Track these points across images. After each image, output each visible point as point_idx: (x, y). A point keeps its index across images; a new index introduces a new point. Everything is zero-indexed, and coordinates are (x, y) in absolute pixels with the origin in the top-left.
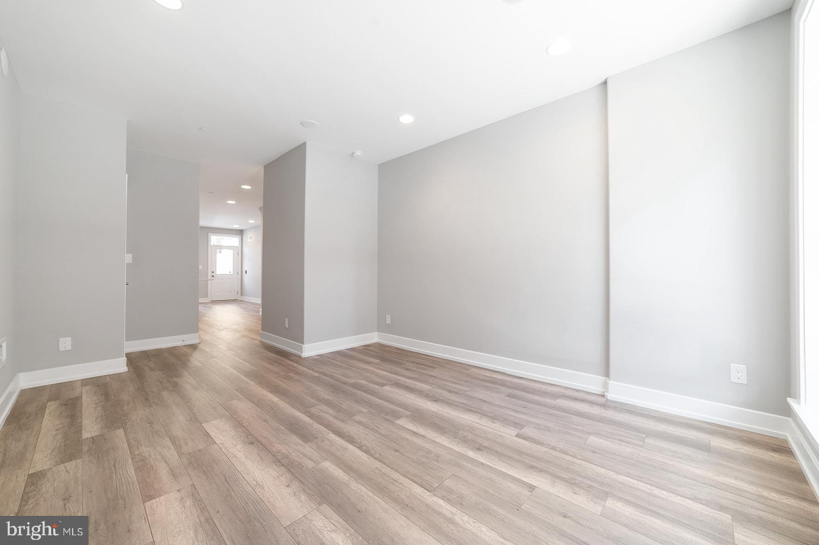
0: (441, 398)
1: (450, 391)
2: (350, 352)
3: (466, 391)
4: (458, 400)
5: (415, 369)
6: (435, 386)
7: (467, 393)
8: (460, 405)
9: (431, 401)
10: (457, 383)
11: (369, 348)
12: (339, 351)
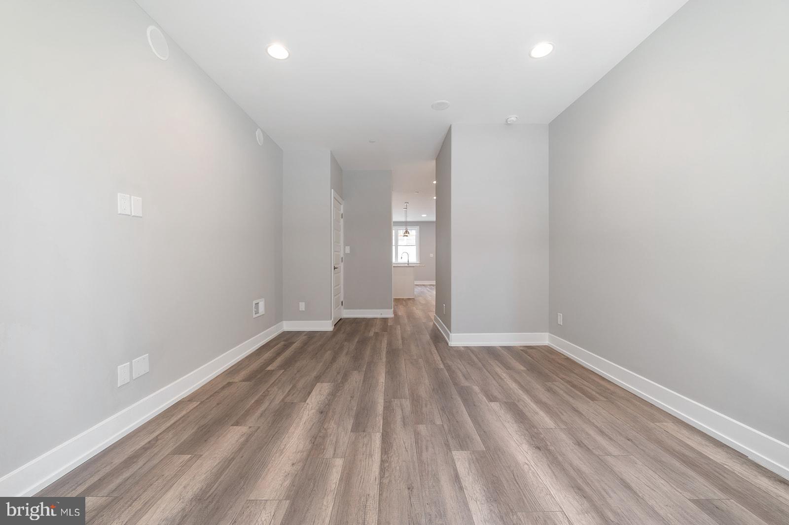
0: (552, 448)
1: (579, 444)
2: (503, 351)
3: (610, 454)
4: (577, 462)
5: (561, 392)
6: (564, 427)
7: (609, 458)
8: (572, 473)
9: (530, 444)
10: (607, 436)
11: (530, 351)
12: (494, 347)
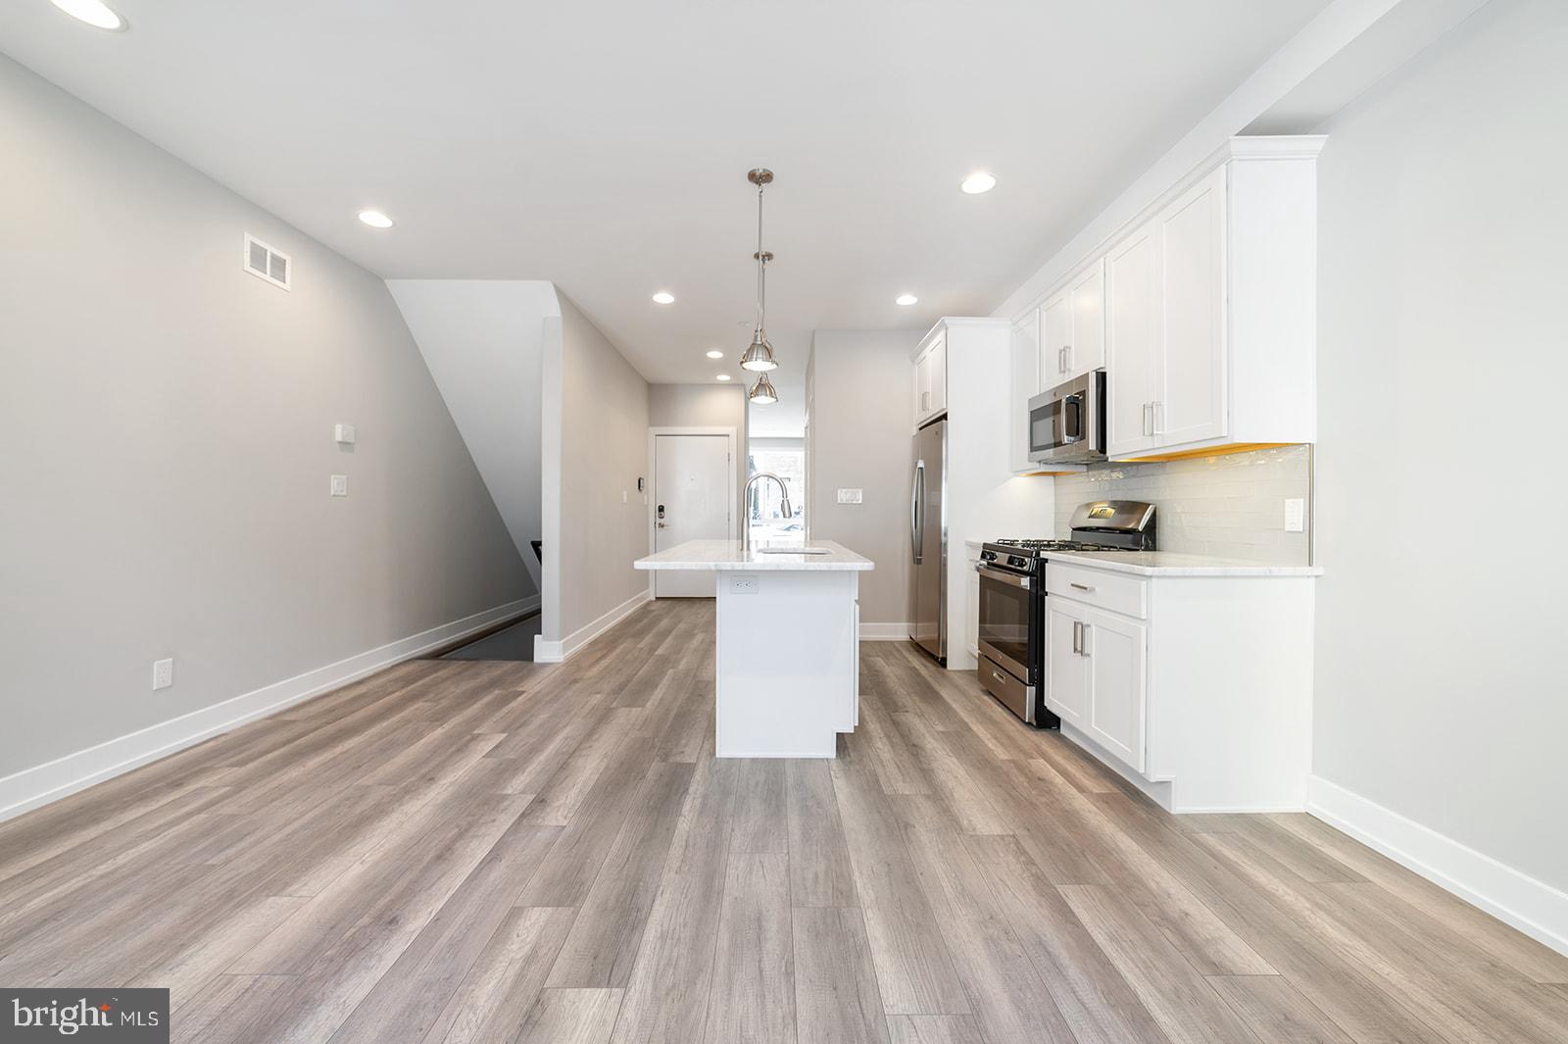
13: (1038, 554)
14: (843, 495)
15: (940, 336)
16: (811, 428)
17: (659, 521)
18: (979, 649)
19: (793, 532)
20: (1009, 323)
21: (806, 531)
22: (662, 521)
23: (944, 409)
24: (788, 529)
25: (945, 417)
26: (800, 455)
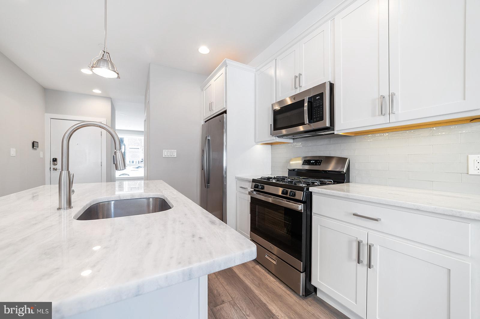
13: (308, 189)
14: (166, 153)
15: (223, 70)
16: (147, 122)
17: (53, 167)
18: (250, 238)
19: (140, 169)
20: (255, 70)
21: (145, 168)
22: (55, 167)
23: (224, 108)
24: (138, 168)
25: (225, 112)
26: (142, 138)
